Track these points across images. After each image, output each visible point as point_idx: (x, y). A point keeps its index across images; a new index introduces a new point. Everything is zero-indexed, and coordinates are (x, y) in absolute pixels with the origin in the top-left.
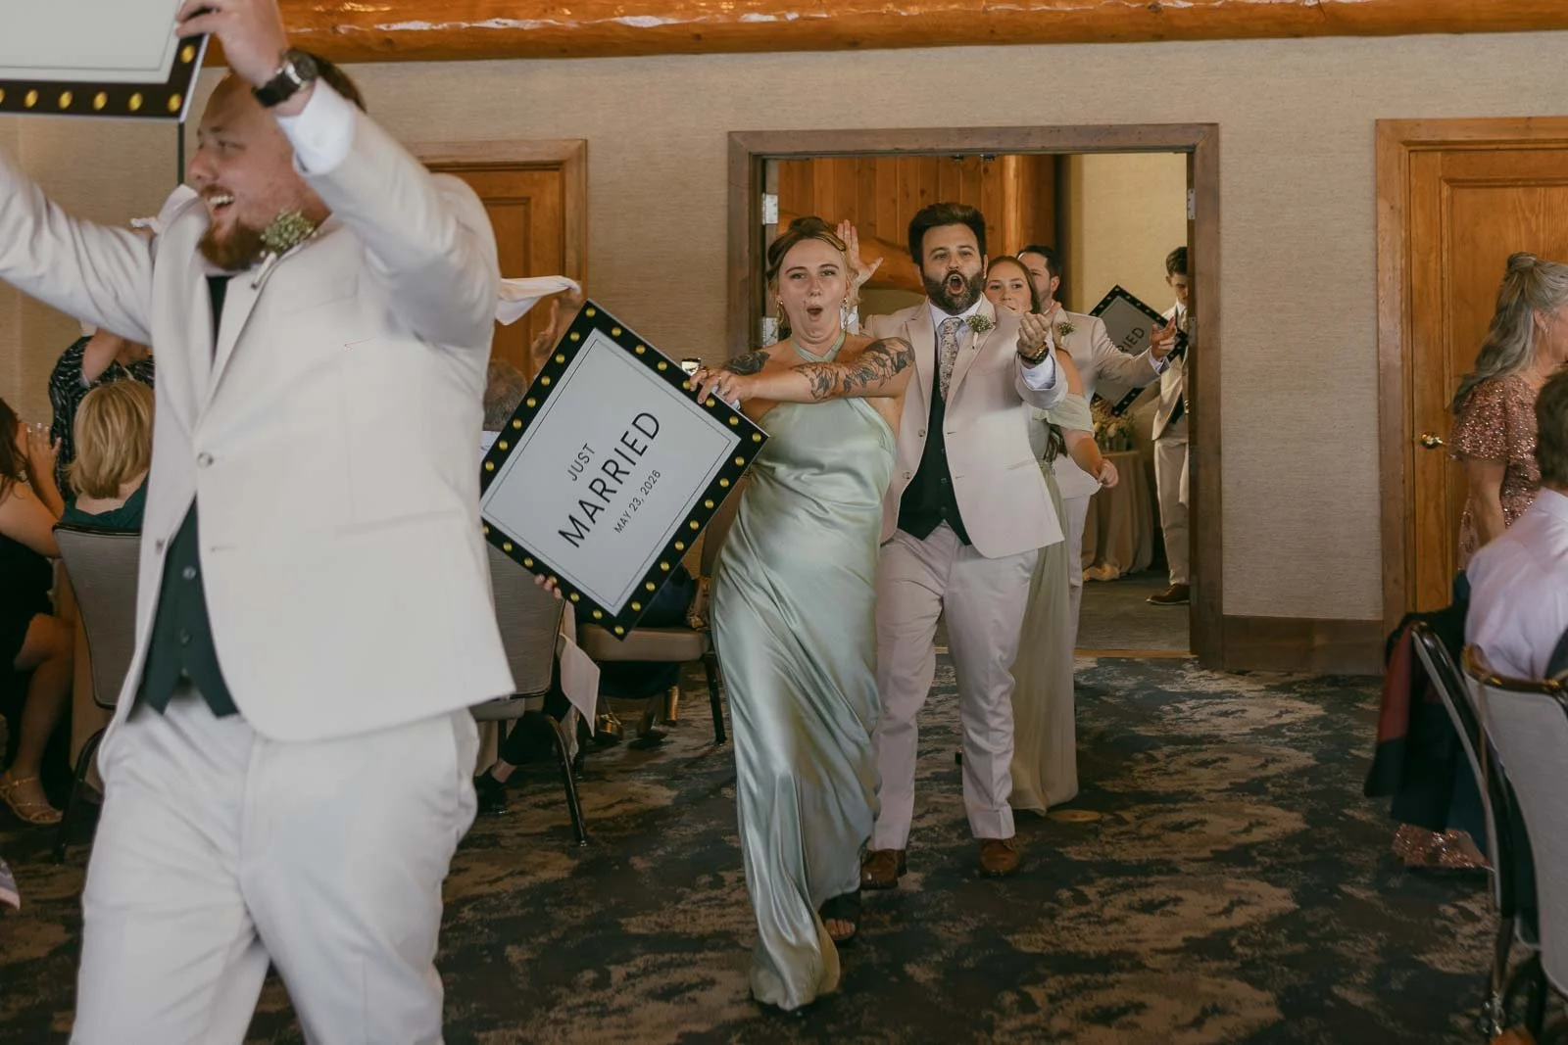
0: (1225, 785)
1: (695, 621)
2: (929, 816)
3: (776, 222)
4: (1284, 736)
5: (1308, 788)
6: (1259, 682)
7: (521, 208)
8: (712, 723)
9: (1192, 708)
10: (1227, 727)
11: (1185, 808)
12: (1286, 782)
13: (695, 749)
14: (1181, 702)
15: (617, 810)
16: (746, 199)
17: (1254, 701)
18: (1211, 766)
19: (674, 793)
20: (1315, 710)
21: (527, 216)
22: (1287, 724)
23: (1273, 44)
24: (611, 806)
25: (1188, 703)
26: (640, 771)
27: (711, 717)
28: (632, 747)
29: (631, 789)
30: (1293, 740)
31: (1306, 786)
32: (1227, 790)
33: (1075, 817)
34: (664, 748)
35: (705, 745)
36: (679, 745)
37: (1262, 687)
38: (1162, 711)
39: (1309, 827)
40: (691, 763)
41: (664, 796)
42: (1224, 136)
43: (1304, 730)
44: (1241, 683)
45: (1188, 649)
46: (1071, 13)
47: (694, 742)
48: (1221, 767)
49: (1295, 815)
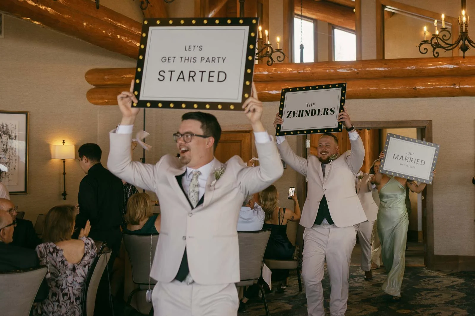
0: (443, 302)
1: (295, 258)
2: (363, 312)
3: (309, 147)
4: (456, 288)
5: (466, 303)
6: (444, 273)
7: (239, 144)
8: (298, 286)
9: (428, 281)
10: (439, 285)
11: (434, 309)
12: (460, 301)
13: (294, 293)
14: (425, 279)
15: (276, 311)
16: (302, 141)
17: (444, 278)
18: (438, 297)
19: (291, 306)
20: (462, 281)
21: (241, 145)
22: (455, 285)
23: (447, 98)
24: (274, 310)
25: (427, 279)
26: (280, 299)
27: (298, 284)
28: (276, 293)
29: (279, 305)
30: (458, 289)
31: (465, 302)
32: (443, 304)
33: (404, 311)
34: (285, 293)
35: (297, 292)
36: (289, 292)
37: (445, 274)
38: (420, 281)
39: (469, 314)
40: (294, 297)
41: (288, 307)
42: (434, 124)
43: (460, 286)
44: (440, 273)
45: (424, 264)
46: (392, 90)
47: (293, 291)
48: (440, 297)
49: (464, 310)
